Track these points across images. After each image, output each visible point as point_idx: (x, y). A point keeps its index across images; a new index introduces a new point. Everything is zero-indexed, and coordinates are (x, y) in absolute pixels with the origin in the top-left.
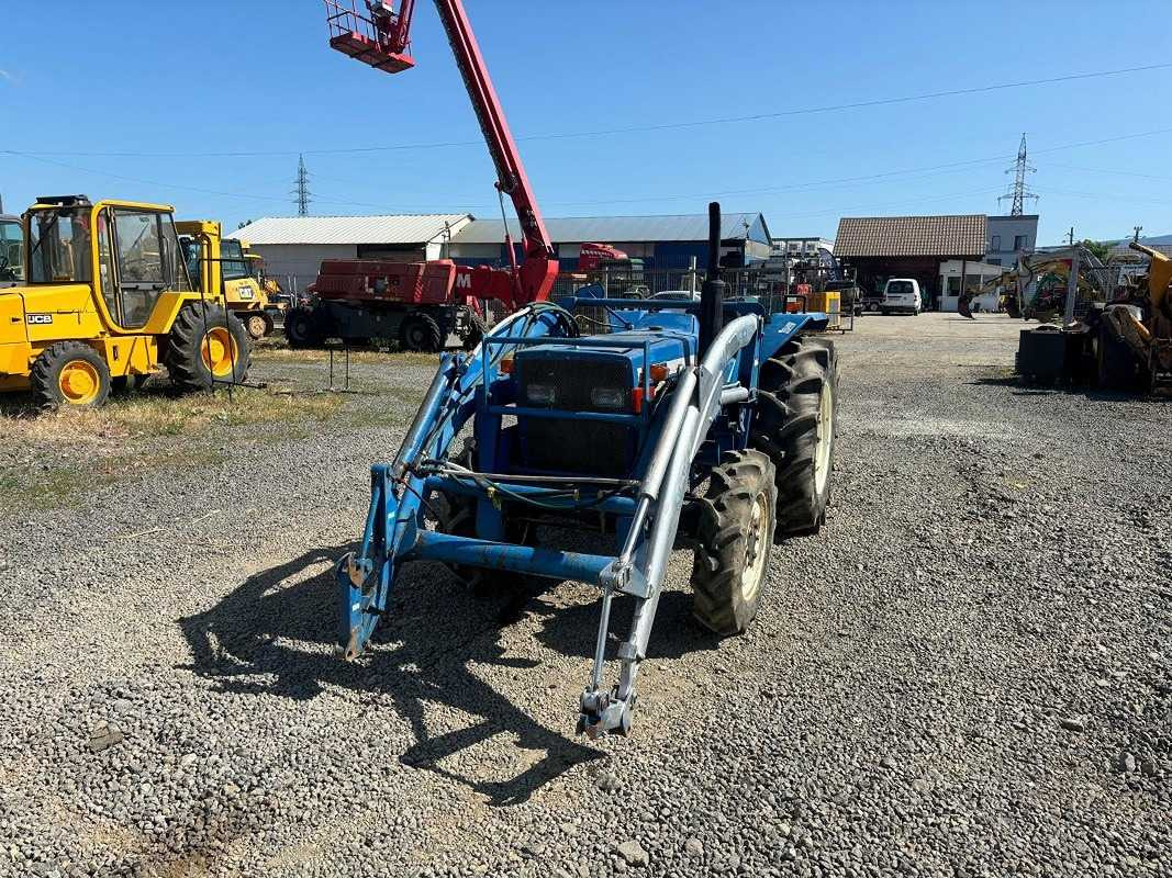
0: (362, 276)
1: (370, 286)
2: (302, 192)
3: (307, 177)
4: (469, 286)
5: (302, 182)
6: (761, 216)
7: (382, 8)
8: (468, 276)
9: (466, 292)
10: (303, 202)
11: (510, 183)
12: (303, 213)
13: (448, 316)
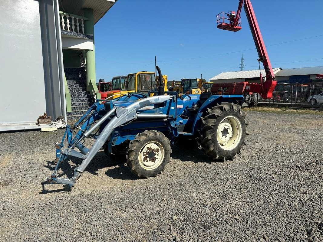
2: (242, 65)
3: (244, 61)
4: (249, 89)
5: (242, 62)
7: (232, 15)
9: (249, 91)
10: (242, 67)
12: (242, 70)
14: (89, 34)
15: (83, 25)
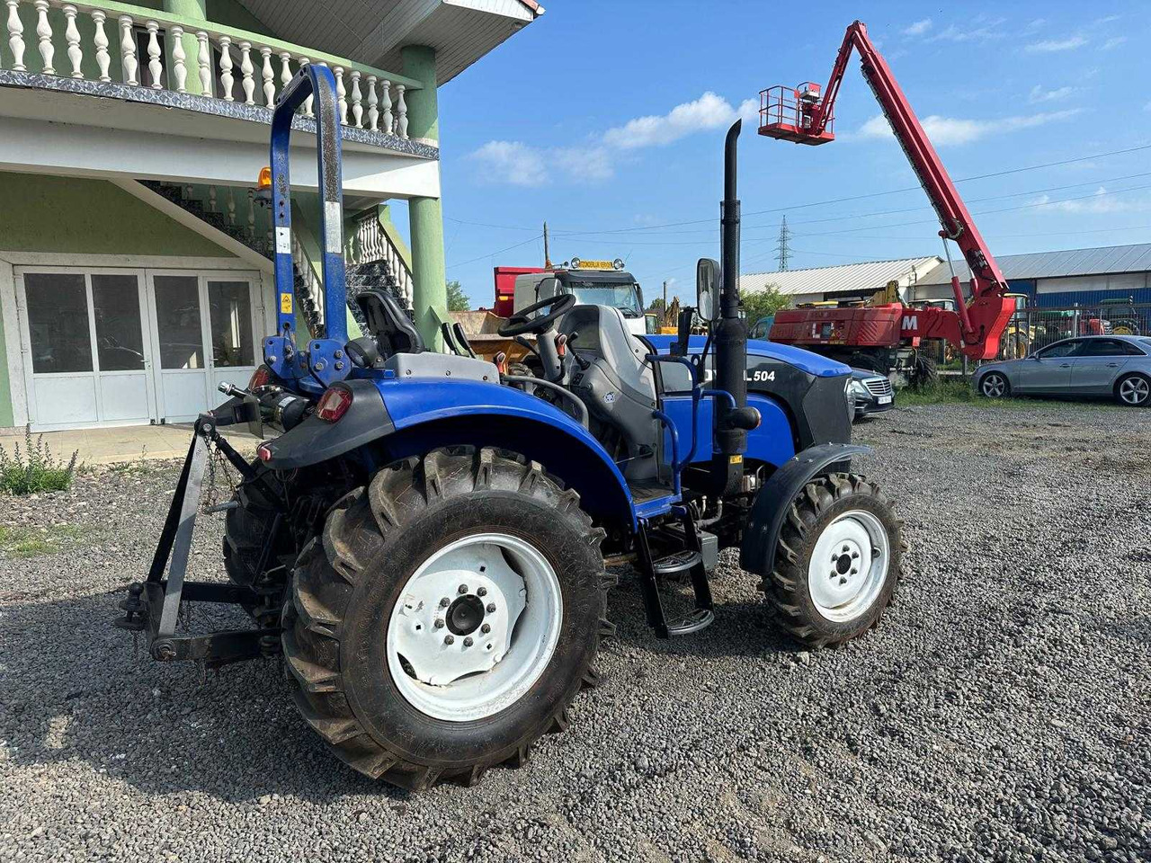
0: (811, 321)
1: (817, 333)
2: (783, 249)
3: (788, 235)
4: (915, 328)
5: (783, 240)
8: (914, 319)
9: (913, 333)
10: (783, 258)
12: (783, 268)
13: (892, 357)
14: (424, 141)
15: (403, 107)
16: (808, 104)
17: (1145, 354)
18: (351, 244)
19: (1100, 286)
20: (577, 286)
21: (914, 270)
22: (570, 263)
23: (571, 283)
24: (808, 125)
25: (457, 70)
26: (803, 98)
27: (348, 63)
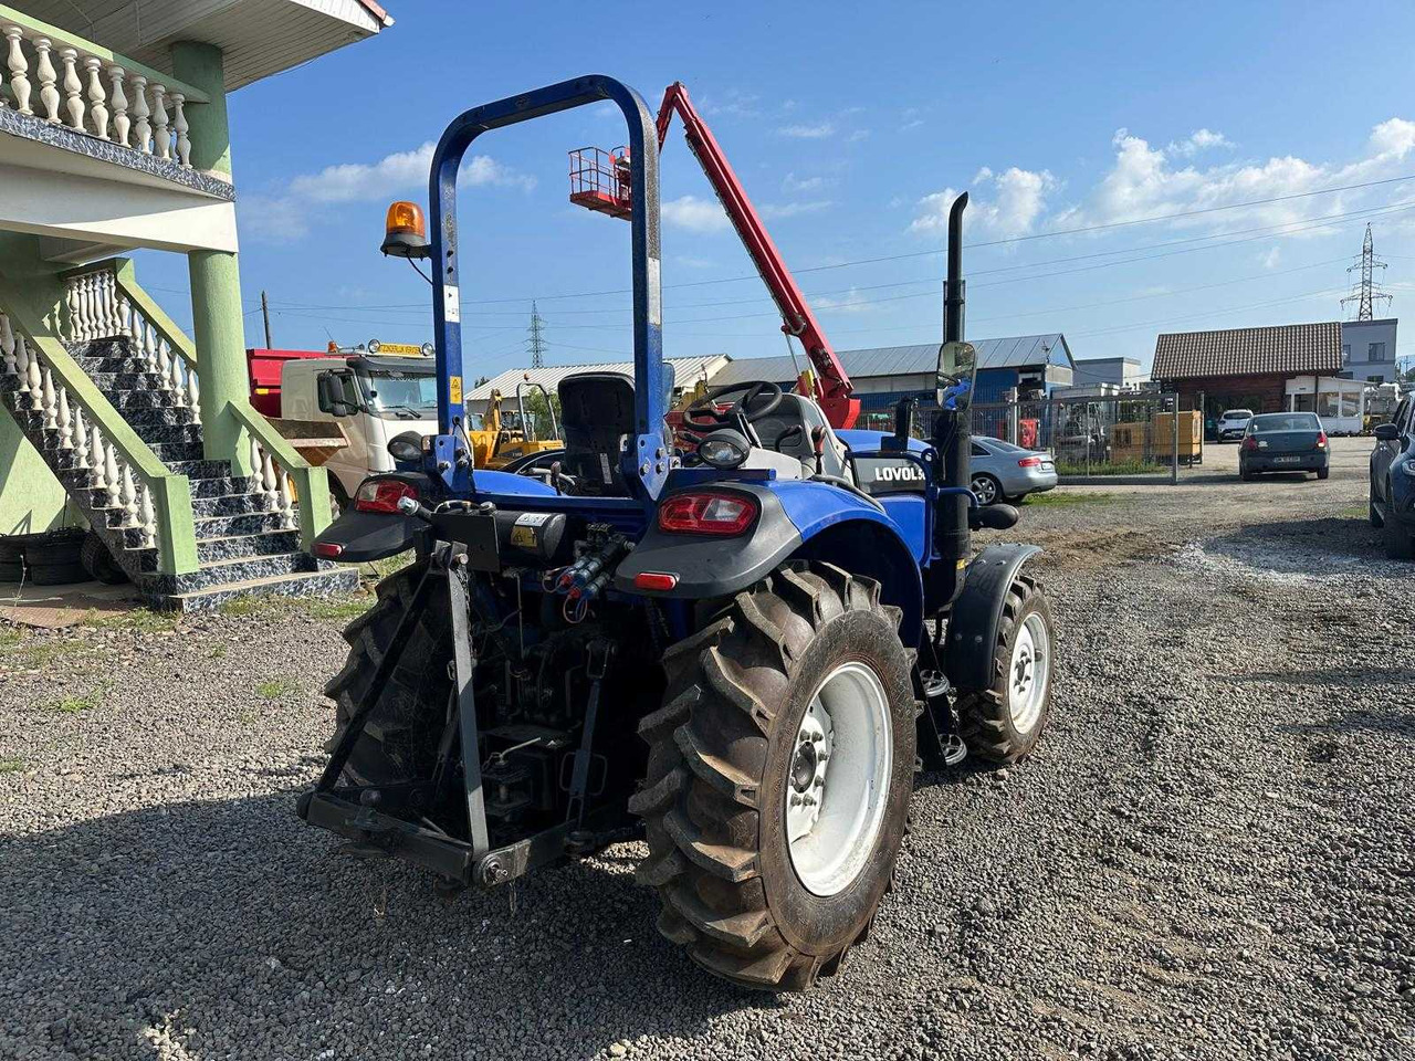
2: (536, 340)
3: (540, 324)
5: (535, 330)
6: (1062, 338)
10: (537, 351)
11: (796, 322)
12: (537, 362)
14: (213, 173)
15: (183, 125)
16: (625, 172)
17: (988, 454)
18: (57, 312)
19: (884, 389)
20: (377, 376)
21: (704, 369)
22: (366, 347)
23: (370, 372)
24: (625, 196)
25: (245, 81)
26: (619, 165)
27: (108, 55)
